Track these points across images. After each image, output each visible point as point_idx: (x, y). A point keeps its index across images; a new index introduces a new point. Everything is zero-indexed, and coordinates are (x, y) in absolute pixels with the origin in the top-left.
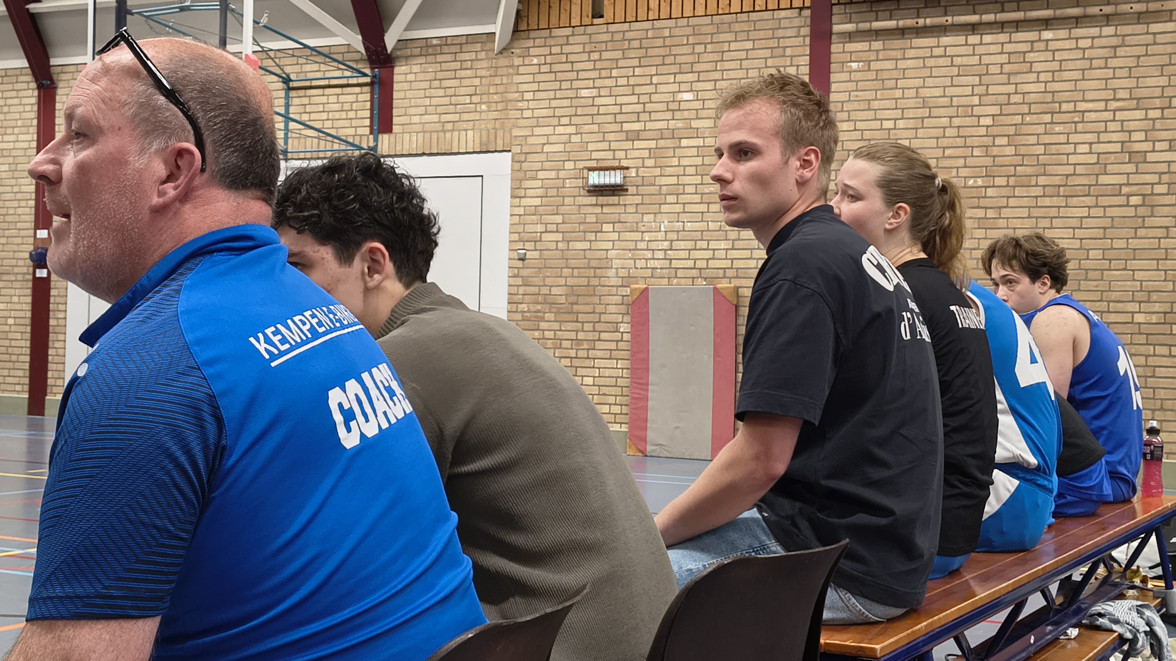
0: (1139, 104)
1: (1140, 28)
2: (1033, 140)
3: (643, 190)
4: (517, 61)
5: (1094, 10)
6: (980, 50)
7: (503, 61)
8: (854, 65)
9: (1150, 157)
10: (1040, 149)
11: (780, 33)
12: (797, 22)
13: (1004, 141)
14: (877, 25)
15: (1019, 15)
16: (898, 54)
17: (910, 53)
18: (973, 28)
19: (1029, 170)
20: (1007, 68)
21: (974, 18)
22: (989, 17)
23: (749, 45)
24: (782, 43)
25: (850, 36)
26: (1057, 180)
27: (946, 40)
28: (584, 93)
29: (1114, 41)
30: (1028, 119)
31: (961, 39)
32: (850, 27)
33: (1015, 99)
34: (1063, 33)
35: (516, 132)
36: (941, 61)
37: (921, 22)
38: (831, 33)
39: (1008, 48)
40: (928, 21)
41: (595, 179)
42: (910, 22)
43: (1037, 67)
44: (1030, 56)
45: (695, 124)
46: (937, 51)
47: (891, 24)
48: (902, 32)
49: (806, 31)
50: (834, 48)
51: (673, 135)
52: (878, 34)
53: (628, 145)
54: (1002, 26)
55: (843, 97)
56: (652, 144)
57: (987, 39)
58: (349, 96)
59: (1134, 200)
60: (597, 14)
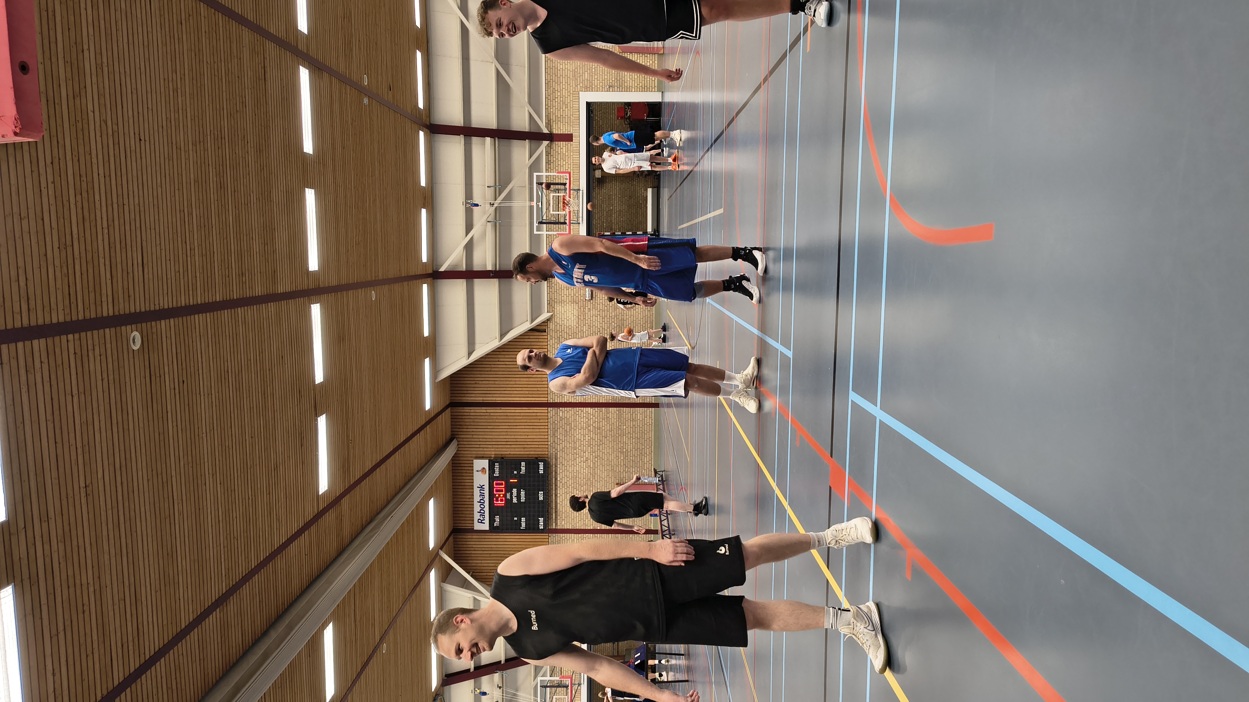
1: (558, 459)
2: (582, 481)
5: (554, 469)
6: (561, 494)
8: (563, 523)
9: (587, 457)
10: (584, 480)
11: (554, 541)
12: (552, 537)
14: (554, 518)
15: (554, 485)
16: (561, 512)
17: (561, 510)
18: (556, 495)
19: (589, 482)
20: (566, 488)
21: (554, 495)
24: (557, 540)
25: (556, 524)
26: (591, 476)
27: (558, 502)
30: (577, 483)
31: (558, 498)
32: (554, 524)
33: (573, 486)
34: (559, 476)
36: (563, 502)
37: (554, 507)
38: (555, 529)
39: (561, 488)
40: (554, 506)
42: (554, 510)
43: (566, 481)
44: (563, 483)
46: (561, 503)
47: (554, 514)
48: (556, 512)
49: (554, 535)
50: (559, 528)
52: (556, 517)
54: (556, 489)
55: (571, 525)
57: (559, 492)
59: (596, 460)
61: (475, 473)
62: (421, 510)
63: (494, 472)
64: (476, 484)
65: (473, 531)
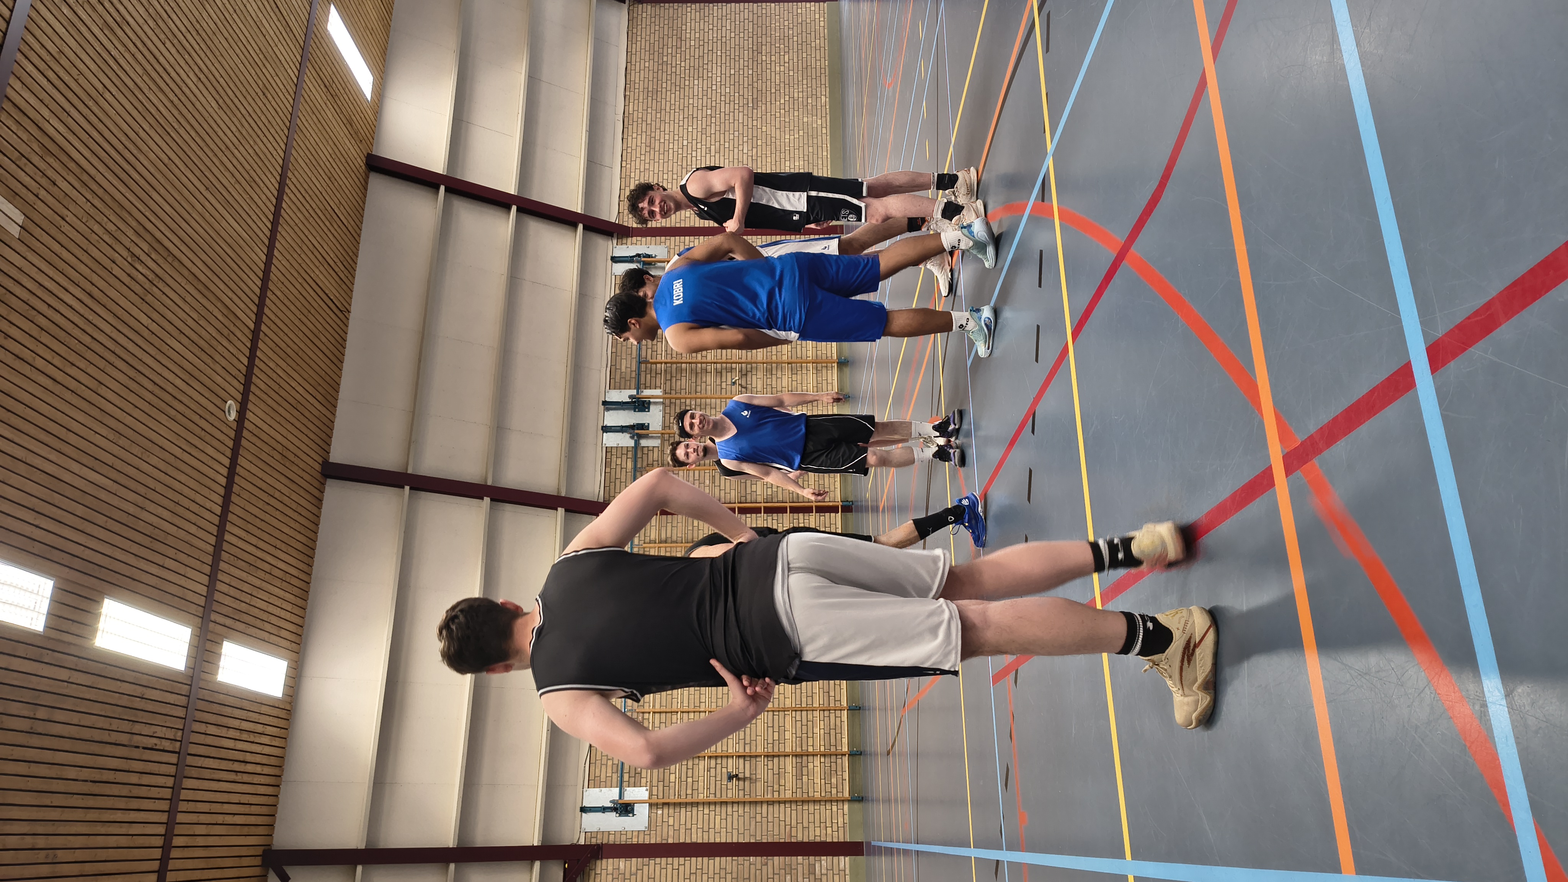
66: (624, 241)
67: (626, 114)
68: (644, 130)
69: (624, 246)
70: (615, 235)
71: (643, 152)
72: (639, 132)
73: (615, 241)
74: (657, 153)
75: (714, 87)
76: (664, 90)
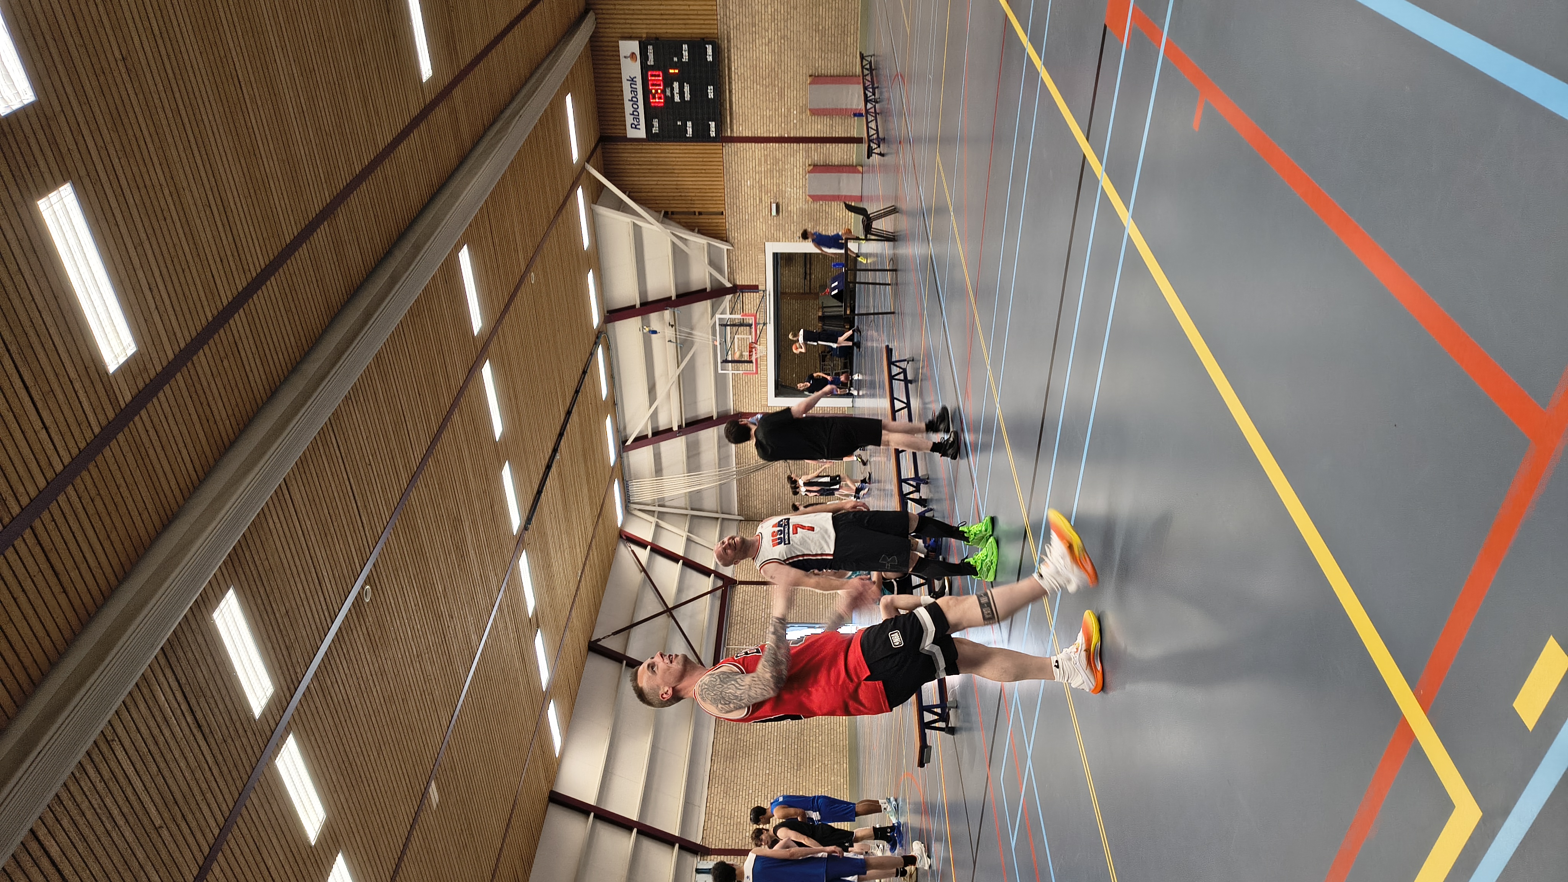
0: (754, 41)
1: (732, 41)
2: (764, 73)
3: (778, 197)
4: (736, 241)
5: (726, 55)
7: (736, 246)
8: (740, 128)
9: (770, 37)
11: (730, 153)
12: (727, 147)
13: (764, 82)
14: (729, 122)
15: (727, 78)
16: (737, 114)
17: (737, 111)
18: (730, 92)
20: (742, 81)
21: (727, 91)
22: (727, 87)
23: (733, 163)
24: (733, 152)
25: (732, 130)
26: (776, 65)
27: (734, 100)
28: (747, 218)
29: (736, 49)
30: (758, 74)
32: (729, 130)
34: (733, 64)
35: (759, 241)
38: (731, 137)
39: (736, 80)
40: (728, 105)
41: (774, 213)
42: (728, 112)
43: (742, 72)
44: (739, 74)
45: (757, 180)
47: (728, 117)
48: (731, 114)
49: (730, 144)
50: (735, 135)
51: (761, 187)
52: (731, 121)
53: (763, 202)
54: (730, 83)
55: (750, 133)
56: (763, 194)
57: (734, 87)
58: (746, 301)
59: (782, 41)
60: (722, 213)
61: (622, 60)
62: (556, 110)
63: (647, 58)
64: (625, 76)
65: (625, 139)
66: (705, 858)
67: (712, 771)
68: (723, 782)
69: (705, 862)
70: (699, 854)
71: (722, 797)
72: (720, 783)
73: (699, 858)
74: (731, 798)
75: (771, 756)
76: (738, 757)
